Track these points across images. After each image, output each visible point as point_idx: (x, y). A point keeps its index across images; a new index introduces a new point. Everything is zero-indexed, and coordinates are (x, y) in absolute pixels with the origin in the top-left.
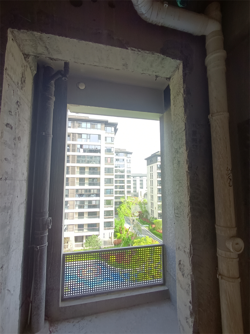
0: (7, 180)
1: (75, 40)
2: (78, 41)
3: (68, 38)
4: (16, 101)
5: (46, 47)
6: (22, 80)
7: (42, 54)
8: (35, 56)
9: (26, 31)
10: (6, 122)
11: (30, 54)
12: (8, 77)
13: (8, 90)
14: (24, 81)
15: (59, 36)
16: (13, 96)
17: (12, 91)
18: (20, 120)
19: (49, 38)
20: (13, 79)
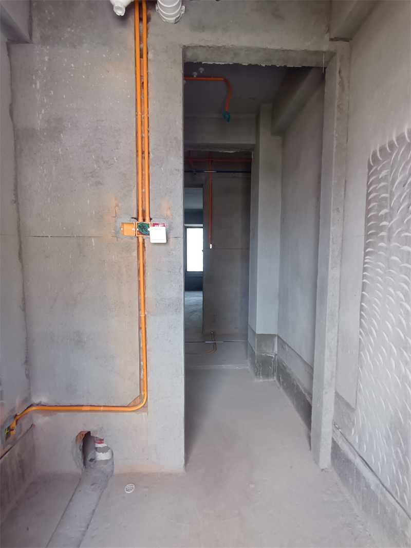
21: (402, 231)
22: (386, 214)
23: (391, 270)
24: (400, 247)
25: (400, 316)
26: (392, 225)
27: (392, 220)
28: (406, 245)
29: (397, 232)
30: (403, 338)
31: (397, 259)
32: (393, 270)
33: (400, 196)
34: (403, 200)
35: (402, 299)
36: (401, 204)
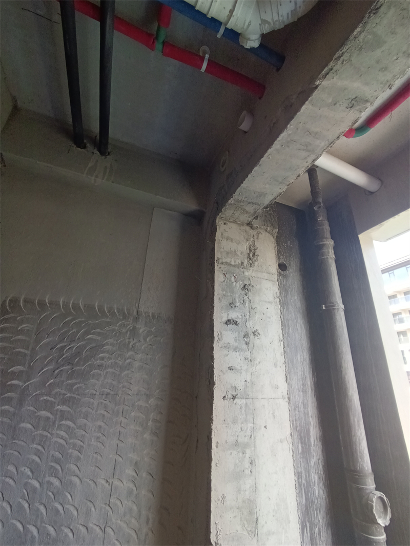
0: (236, 400)
1: (255, 169)
2: (258, 166)
3: (249, 176)
4: (242, 286)
5: (249, 203)
6: (249, 255)
7: (256, 212)
8: (254, 218)
9: (224, 208)
10: (225, 319)
11: (250, 220)
12: (222, 266)
13: (224, 281)
14: (254, 255)
15: (242, 183)
16: (235, 283)
17: (233, 278)
18: (253, 307)
19: (240, 194)
20: (233, 263)
21: (42, 394)
22: (22, 372)
23: (17, 441)
24: (36, 413)
25: (20, 500)
26: (28, 385)
27: (29, 381)
28: (44, 410)
29: (34, 394)
30: (21, 529)
31: (29, 426)
32: (20, 440)
33: (46, 358)
34: (48, 363)
35: (29, 476)
36: (46, 365)
